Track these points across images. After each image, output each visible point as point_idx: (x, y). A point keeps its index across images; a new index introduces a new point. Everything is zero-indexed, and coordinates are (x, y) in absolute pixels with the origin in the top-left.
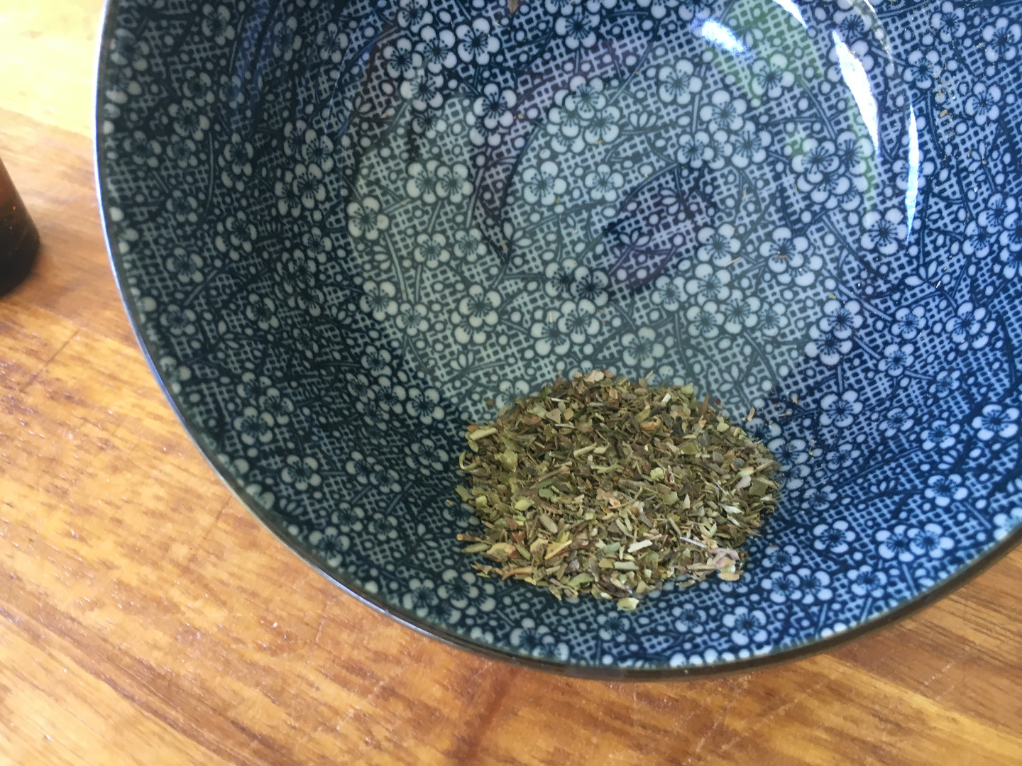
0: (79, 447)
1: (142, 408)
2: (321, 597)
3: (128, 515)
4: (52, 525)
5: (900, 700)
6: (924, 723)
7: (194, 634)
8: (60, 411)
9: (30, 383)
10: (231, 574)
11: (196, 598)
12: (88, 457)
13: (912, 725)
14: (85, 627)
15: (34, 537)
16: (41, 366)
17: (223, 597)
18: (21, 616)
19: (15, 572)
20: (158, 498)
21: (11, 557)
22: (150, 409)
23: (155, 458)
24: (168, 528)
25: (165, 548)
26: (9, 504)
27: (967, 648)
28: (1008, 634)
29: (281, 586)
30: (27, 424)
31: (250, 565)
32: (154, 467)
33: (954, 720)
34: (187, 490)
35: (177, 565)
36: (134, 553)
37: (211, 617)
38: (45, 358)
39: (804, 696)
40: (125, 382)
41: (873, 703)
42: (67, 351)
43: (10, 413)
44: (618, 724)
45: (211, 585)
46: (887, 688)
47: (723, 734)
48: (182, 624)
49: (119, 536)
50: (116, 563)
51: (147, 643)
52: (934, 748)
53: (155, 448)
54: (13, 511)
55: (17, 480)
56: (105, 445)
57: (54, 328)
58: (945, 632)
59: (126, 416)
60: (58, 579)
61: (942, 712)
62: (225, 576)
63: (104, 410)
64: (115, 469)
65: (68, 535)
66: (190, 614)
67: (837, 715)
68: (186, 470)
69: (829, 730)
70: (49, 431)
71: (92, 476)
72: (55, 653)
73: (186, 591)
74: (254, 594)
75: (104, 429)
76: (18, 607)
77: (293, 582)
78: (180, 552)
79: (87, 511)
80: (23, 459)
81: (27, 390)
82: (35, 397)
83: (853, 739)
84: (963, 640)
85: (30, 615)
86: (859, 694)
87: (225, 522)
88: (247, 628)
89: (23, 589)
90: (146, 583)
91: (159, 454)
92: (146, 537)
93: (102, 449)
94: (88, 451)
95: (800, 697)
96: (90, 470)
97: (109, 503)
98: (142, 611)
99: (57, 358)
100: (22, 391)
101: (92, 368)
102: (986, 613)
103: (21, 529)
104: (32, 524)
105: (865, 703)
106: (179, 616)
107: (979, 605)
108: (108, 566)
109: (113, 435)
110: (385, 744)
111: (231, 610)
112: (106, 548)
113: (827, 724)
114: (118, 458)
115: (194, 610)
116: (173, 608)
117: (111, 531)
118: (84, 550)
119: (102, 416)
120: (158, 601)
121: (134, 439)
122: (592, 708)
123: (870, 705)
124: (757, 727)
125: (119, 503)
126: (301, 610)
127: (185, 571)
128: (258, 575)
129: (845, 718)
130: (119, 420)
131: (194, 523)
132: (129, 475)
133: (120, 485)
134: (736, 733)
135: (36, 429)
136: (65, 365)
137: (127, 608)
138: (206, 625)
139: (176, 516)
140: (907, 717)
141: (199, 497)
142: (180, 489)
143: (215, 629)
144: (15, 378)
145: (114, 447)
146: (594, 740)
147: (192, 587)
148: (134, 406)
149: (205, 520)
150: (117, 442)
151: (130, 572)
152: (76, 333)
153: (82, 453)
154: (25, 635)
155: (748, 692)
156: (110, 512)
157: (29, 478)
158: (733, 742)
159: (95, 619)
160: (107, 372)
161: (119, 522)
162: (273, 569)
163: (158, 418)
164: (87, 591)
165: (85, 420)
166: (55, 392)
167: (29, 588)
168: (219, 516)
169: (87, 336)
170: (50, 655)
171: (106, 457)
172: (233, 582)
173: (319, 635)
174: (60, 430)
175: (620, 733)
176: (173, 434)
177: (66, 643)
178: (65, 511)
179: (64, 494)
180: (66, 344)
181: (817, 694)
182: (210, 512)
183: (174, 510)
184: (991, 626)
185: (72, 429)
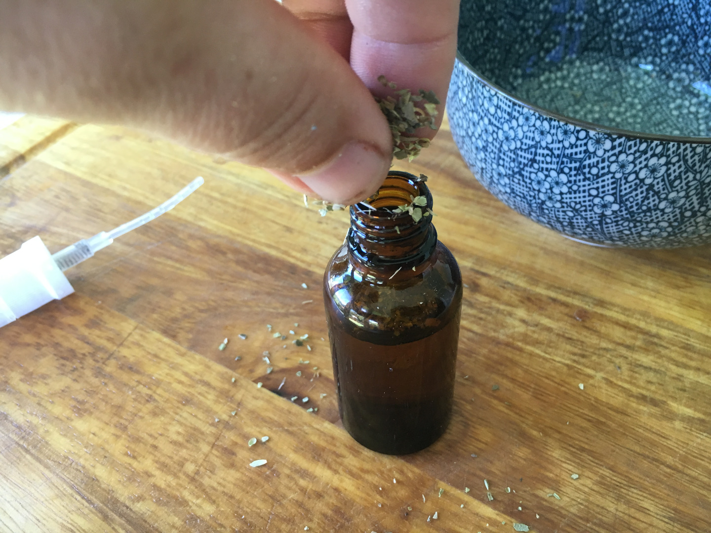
0: (135, 400)
1: (172, 376)
2: (271, 500)
3: (162, 444)
4: (118, 448)
7: (196, 520)
8: (125, 377)
9: (108, 359)
10: (219, 483)
11: (198, 497)
12: (140, 406)
14: (134, 512)
15: (107, 455)
16: (115, 348)
17: (214, 498)
18: (98, 503)
19: (95, 476)
20: (179, 433)
21: (94, 467)
22: (176, 377)
23: (178, 408)
24: (184, 453)
25: (181, 464)
26: (94, 434)
29: (247, 493)
30: (106, 384)
31: (230, 478)
32: (177, 414)
34: (196, 429)
35: (188, 476)
36: (163, 467)
37: (206, 510)
38: (118, 343)
40: (163, 360)
42: (130, 339)
43: (97, 377)
45: (207, 490)
48: (189, 513)
49: (155, 456)
50: (153, 473)
51: (169, 524)
53: (179, 402)
54: (96, 438)
55: (98, 419)
56: (150, 399)
57: (124, 324)
59: (162, 381)
60: (120, 481)
62: (215, 485)
63: (150, 376)
64: (155, 414)
65: (126, 454)
66: (194, 508)
68: (195, 416)
70: (118, 389)
71: (142, 418)
72: (116, 527)
73: (192, 493)
74: (232, 497)
75: (149, 388)
76: (96, 498)
77: (255, 491)
78: (190, 468)
79: (137, 440)
80: (102, 406)
81: (107, 363)
82: (111, 367)
85: (103, 502)
87: (216, 450)
88: (227, 518)
89: (100, 487)
90: (169, 486)
91: (180, 405)
92: (171, 458)
93: (148, 401)
94: (140, 402)
96: (140, 414)
97: (151, 436)
98: (166, 504)
99: (125, 343)
100: (104, 363)
101: (145, 350)
103: (100, 450)
104: (107, 447)
106: (188, 508)
108: (149, 475)
109: (155, 392)
111: (218, 506)
112: (147, 464)
114: (157, 407)
115: (197, 505)
116: (184, 503)
117: (151, 453)
118: (135, 464)
119: (149, 380)
120: (176, 498)
121: (166, 395)
125: (156, 435)
126: (259, 509)
127: (193, 480)
128: (235, 485)
130: (158, 383)
131: (198, 450)
132: (162, 418)
133: (158, 423)
135: (111, 387)
136: (129, 348)
137: (158, 502)
138: (203, 515)
139: (188, 445)
141: (202, 433)
142: (191, 428)
143: (208, 518)
144: (100, 355)
145: (155, 400)
147: (196, 490)
148: (167, 374)
149: (205, 448)
150: (156, 397)
151: (161, 479)
152: (136, 328)
153: (136, 404)
154: (99, 515)
156: (151, 441)
157: (106, 418)
159: (140, 507)
160: (153, 352)
161: (155, 447)
162: (243, 481)
163: (180, 382)
164: (135, 490)
165: (139, 382)
166: (123, 365)
167: (103, 486)
168: (213, 446)
169: (142, 329)
170: (113, 528)
171: (150, 406)
172: (220, 488)
173: (269, 524)
174: (125, 389)
176: (189, 393)
177: (123, 522)
178: (125, 439)
179: (124, 428)
180: (130, 334)
182: (208, 443)
183: (187, 441)
185: (131, 388)
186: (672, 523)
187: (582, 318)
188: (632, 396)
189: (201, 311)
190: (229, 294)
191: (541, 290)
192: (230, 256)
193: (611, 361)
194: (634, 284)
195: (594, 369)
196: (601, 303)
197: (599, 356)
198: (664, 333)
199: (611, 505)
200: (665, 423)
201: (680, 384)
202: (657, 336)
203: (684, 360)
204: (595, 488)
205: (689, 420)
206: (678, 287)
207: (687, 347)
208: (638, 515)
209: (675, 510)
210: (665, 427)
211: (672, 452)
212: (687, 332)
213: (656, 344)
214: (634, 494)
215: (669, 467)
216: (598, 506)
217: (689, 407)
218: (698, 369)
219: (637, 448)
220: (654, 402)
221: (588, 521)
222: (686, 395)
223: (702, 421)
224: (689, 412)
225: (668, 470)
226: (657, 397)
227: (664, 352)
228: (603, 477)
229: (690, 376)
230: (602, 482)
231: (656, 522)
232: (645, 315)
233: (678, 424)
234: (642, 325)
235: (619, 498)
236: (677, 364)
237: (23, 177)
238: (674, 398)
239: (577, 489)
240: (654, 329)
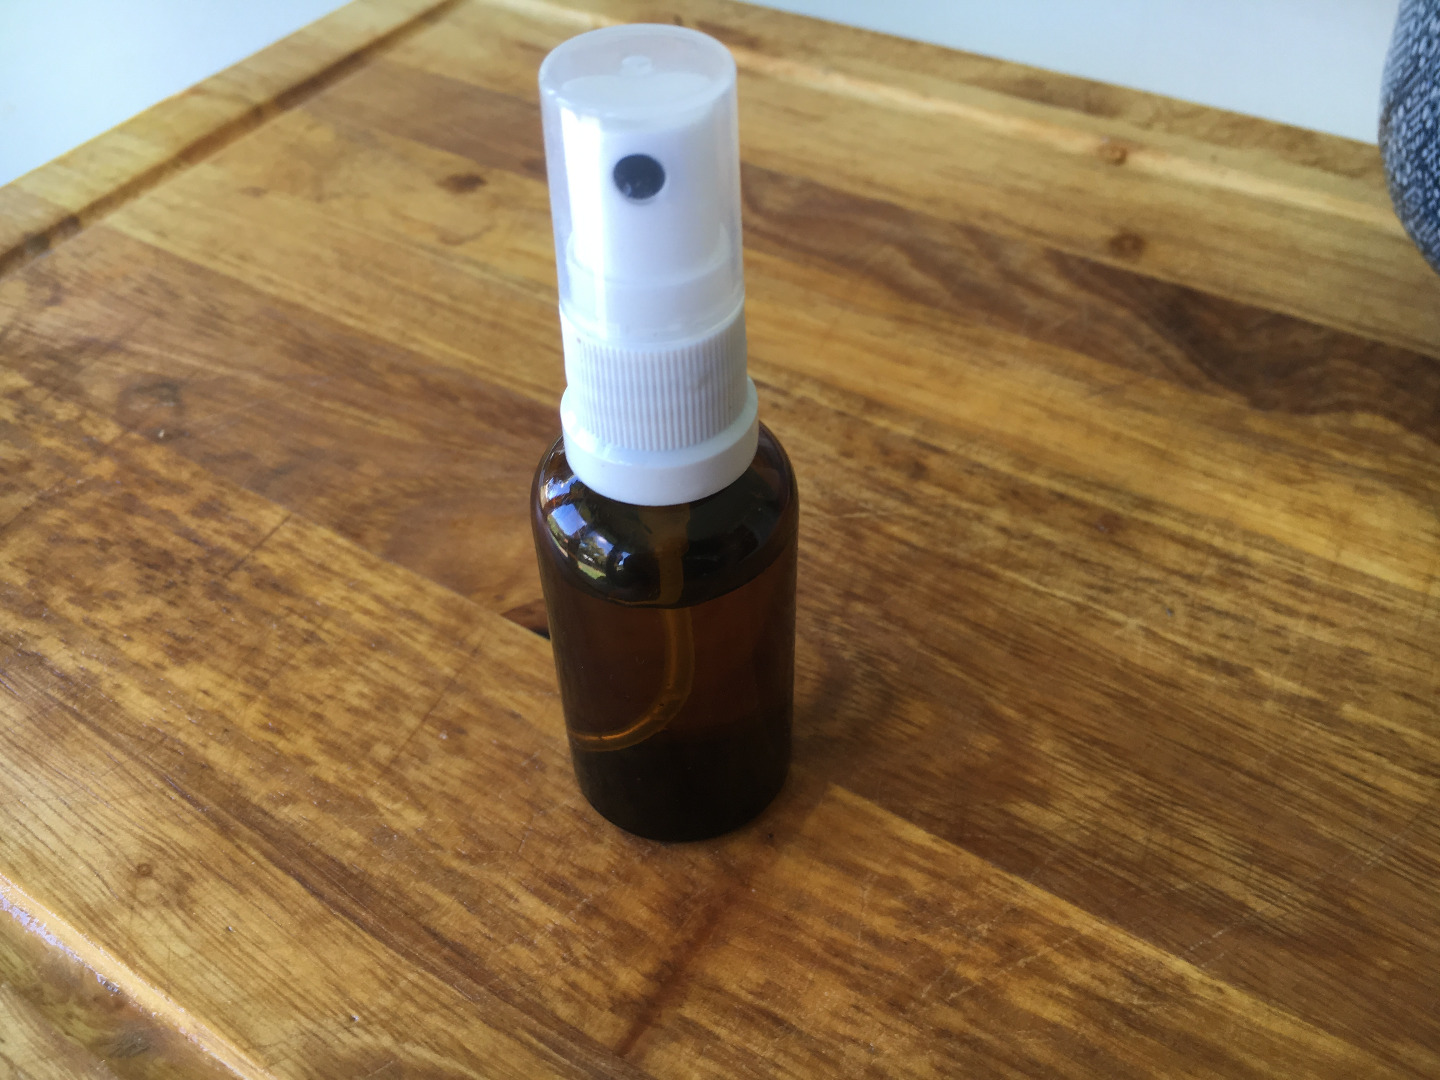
0: (283, 638)
1: (352, 602)
2: (527, 808)
3: (330, 711)
4: (249, 717)
5: (1160, 964)
6: (1183, 989)
7: (391, 836)
8: (265, 600)
9: (235, 569)
10: (434, 779)
11: (395, 800)
12: (291, 649)
13: (1170, 990)
14: (277, 822)
15: (229, 727)
16: (247, 552)
17: (424, 802)
18: (213, 806)
19: (206, 760)
20: (362, 695)
21: (205, 746)
22: (360, 603)
23: (362, 654)
24: (371, 727)
25: (366, 745)
26: (206, 692)
27: (1245, 915)
28: (1297, 904)
29: (486, 794)
30: (229, 611)
31: (456, 772)
32: (359, 663)
33: (1220, 990)
34: (394, 689)
35: (377, 764)
36: (333, 749)
37: (411, 819)
38: (252, 542)
39: (1049, 949)
40: (337, 574)
41: (1127, 963)
42: (276, 537)
43: (211, 599)
44: (837, 962)
45: (413, 788)
46: (1146, 949)
47: (952, 981)
48: (378, 825)
49: (319, 731)
50: (314, 758)
51: (341, 842)
52: (1192, 1017)
53: (363, 644)
54: (209, 700)
55: (214, 668)
56: (310, 638)
57: (264, 512)
58: (1222, 896)
59: (334, 609)
60: (252, 771)
61: (1208, 980)
62: (427, 781)
63: (312, 601)
64: (318, 663)
65: (265, 728)
66: (388, 816)
67: (1085, 973)
68: (393, 668)
69: (1073, 987)
70: (252, 620)
71: (295, 668)
72: (244, 845)
73: (385, 793)
74: (456, 801)
75: (309, 621)
76: (207, 796)
77: (499, 792)
78: (382, 752)
79: (286, 704)
80: (222, 647)
81: (231, 575)
82: (238, 584)
83: (1100, 999)
84: (1242, 906)
85: (219, 804)
86: (1115, 954)
87: (431, 725)
88: (447, 833)
89: (213, 778)
90: (343, 781)
91: (367, 651)
92: (346, 734)
93: (306, 641)
94: (291, 643)
95: (1044, 950)
96: (293, 662)
97: (311, 698)
98: (337, 809)
99: (266, 544)
100: (225, 576)
101: (301, 556)
102: (1273, 880)
103: (215, 718)
104: (228, 713)
105: (1118, 962)
106: (377, 817)
107: (1265, 870)
108: (305, 761)
109: (319, 627)
110: (583, 961)
111: (431, 815)
112: (305, 743)
113: (1071, 981)
114: (324, 652)
115: (394, 813)
116: (369, 807)
117: (309, 726)
118: (281, 744)
119: (310, 607)
120: (352, 798)
121: (341, 632)
122: (811, 943)
123: (1124, 966)
124: (992, 977)
125: (322, 698)
126: (504, 820)
127: (386, 771)
128: (464, 782)
129: (1093, 977)
130: (326, 612)
131: (399, 723)
132: (333, 671)
133: (322, 680)
134: (968, 982)
135: (239, 616)
136: (273, 552)
137: (322, 805)
138: (403, 828)
139: (380, 716)
140: (1165, 982)
141: (407, 697)
142: (385, 687)
143: (413, 833)
144: (219, 562)
145: (320, 640)
146: (810, 976)
147: (393, 788)
148: (344, 599)
149: (411, 721)
150: (323, 635)
151: (328, 769)
152: (287, 519)
153: (284, 646)
154: (213, 825)
155: (987, 940)
156: (311, 707)
157: (227, 666)
158: (963, 990)
159: (288, 813)
160: (318, 562)
161: (319, 717)
162: (479, 777)
163: (367, 612)
164: (279, 785)
165: (291, 610)
166: (262, 580)
167: (222, 778)
168: (425, 718)
169: (297, 522)
170: (239, 847)
171: (311, 649)
172: (435, 786)
173: (523, 846)
174: (263, 620)
175: (840, 971)
176: (383, 630)
177: (255, 836)
178: (263, 702)
179: (262, 685)
180: (275, 530)
181: (1063, 950)
182: (416, 713)
183: (378, 708)
184: (1277, 894)
185: (277, 619)
186: (1248, 866)
187: (1109, 526)
188: (1191, 658)
189: (409, 495)
190: (462, 469)
191: (1038, 480)
192: (465, 403)
193: (1156, 601)
194: (1208, 474)
195: (1125, 612)
196: (1147, 504)
197: (1136, 590)
198: (1258, 556)
199: (1140, 832)
200: (1249, 705)
201: (1278, 642)
202: (1245, 561)
203: (1290, 602)
204: (1113, 803)
205: (1292, 701)
206: (1289, 481)
207: (1300, 582)
208: (1187, 850)
209: (1256, 844)
210: (1248, 710)
211: (1254, 750)
212: (1299, 557)
213: (1240, 575)
214: (1183, 816)
215: (1249, 774)
216: (1116, 833)
217: (1294, 679)
218: (1313, 618)
219: (1194, 744)
220: (1229, 670)
221: (1095, 855)
222: (1289, 658)
223: (1314, 702)
224: (1291, 687)
225: (1247, 780)
226: (1235, 661)
227: (1253, 586)
228: (1128, 786)
229: (1300, 628)
230: (1125, 795)
231: (1218, 862)
232: (1225, 526)
233: (1269, 706)
234: (1218, 542)
235: (1154, 821)
236: (1277, 608)
237: (75, 255)
238: (1267, 664)
239: (1080, 805)
240: (1238, 549)
